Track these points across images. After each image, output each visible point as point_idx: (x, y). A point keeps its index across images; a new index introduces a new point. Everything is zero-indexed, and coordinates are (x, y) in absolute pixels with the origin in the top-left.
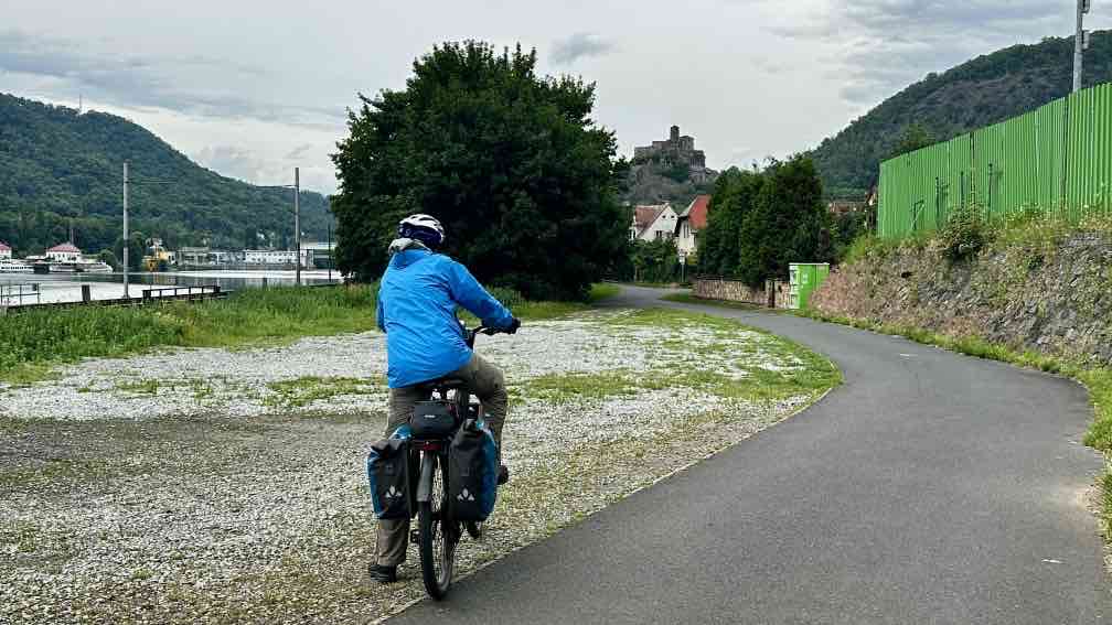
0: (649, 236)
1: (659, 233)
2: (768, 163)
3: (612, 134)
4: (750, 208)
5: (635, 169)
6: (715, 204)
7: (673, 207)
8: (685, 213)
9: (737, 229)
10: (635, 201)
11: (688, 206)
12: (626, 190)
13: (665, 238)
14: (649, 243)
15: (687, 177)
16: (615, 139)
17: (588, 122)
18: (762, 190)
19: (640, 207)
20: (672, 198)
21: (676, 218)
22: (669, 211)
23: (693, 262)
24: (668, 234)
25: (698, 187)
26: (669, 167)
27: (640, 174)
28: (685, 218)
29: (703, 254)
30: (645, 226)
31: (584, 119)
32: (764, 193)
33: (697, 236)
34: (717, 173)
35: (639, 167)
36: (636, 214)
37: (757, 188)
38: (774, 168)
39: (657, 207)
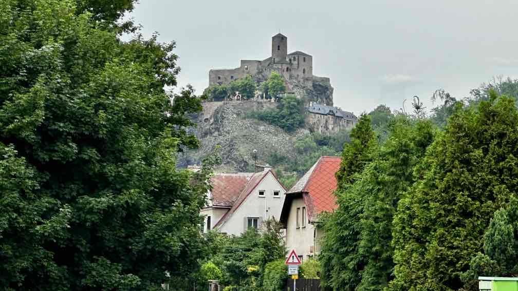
0: (235, 227)
1: (252, 222)
2: (440, 103)
3: (170, 48)
4: (410, 179)
5: (210, 108)
6: (351, 172)
7: (278, 176)
8: (298, 187)
9: (389, 217)
10: (209, 163)
11: (303, 173)
12: (193, 144)
13: (262, 230)
14: (234, 240)
15: (301, 124)
16: (174, 57)
17: (127, 27)
18: (430, 148)
19: (219, 176)
20: (276, 160)
21: (282, 196)
22: (270, 184)
23: (311, 273)
24: (269, 223)
25: (322, 142)
26: (269, 106)
27: (219, 118)
28: (299, 196)
29: (330, 259)
30: (227, 209)
31: (120, 22)
32: (435, 154)
33: (319, 227)
34: (353, 117)
35: (217, 104)
36: (211, 188)
37: (422, 145)
38: (450, 111)
39: (248, 176)
